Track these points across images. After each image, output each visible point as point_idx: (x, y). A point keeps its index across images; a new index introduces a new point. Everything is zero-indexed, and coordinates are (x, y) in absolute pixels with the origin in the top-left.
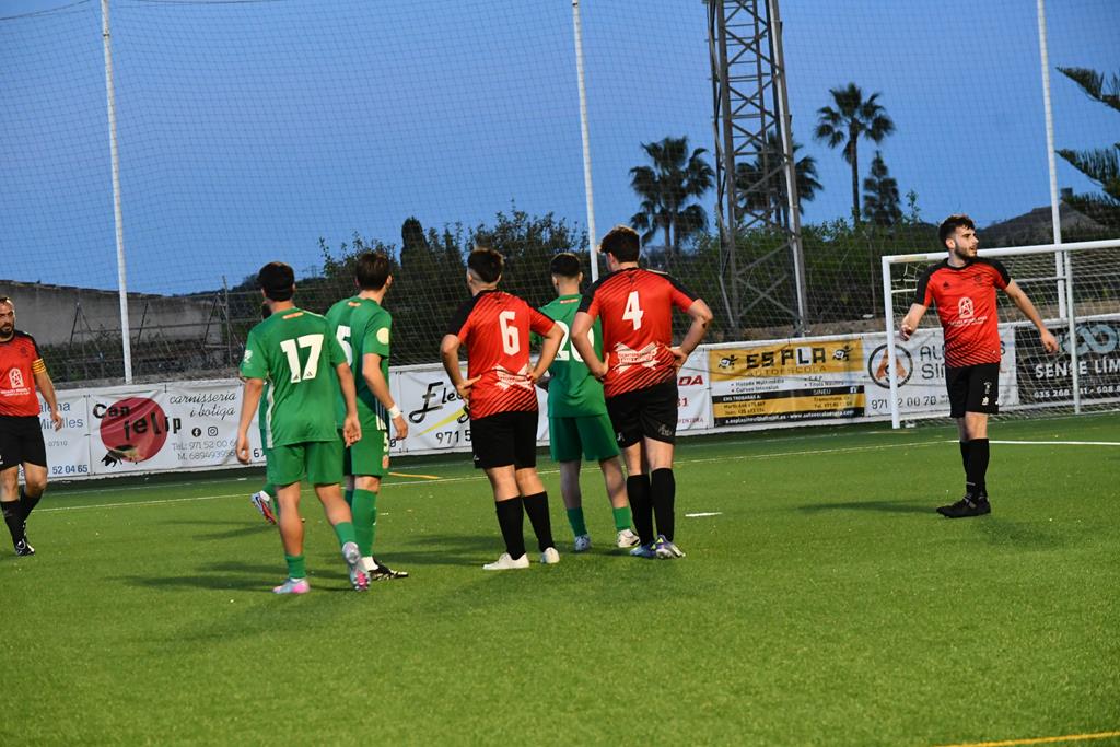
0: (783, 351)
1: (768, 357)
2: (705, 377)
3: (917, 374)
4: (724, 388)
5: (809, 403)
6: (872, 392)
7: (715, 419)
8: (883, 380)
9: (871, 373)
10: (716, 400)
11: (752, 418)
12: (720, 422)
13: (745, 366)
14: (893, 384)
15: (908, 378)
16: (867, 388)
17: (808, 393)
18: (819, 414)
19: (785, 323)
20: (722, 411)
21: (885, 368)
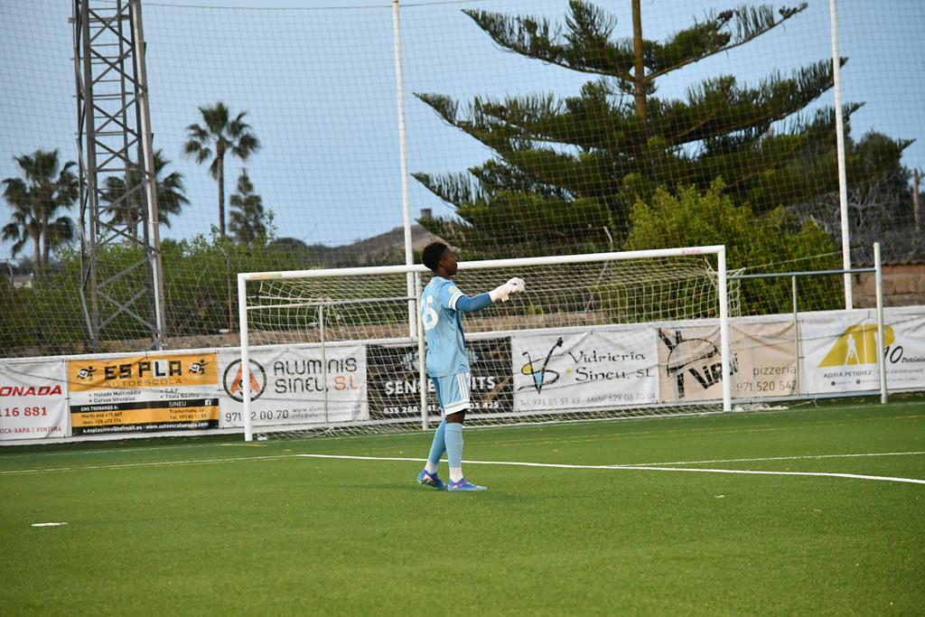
0: (141, 364)
1: (125, 369)
2: (64, 387)
3: (271, 388)
4: (82, 398)
5: (164, 415)
6: (226, 405)
7: (73, 428)
8: (237, 394)
9: (225, 387)
10: (75, 409)
11: (109, 428)
12: (77, 431)
13: (103, 377)
14: (246, 398)
15: (262, 392)
16: (221, 401)
17: (164, 404)
18: (174, 426)
19: (143, 336)
20: (80, 421)
21: (239, 382)
